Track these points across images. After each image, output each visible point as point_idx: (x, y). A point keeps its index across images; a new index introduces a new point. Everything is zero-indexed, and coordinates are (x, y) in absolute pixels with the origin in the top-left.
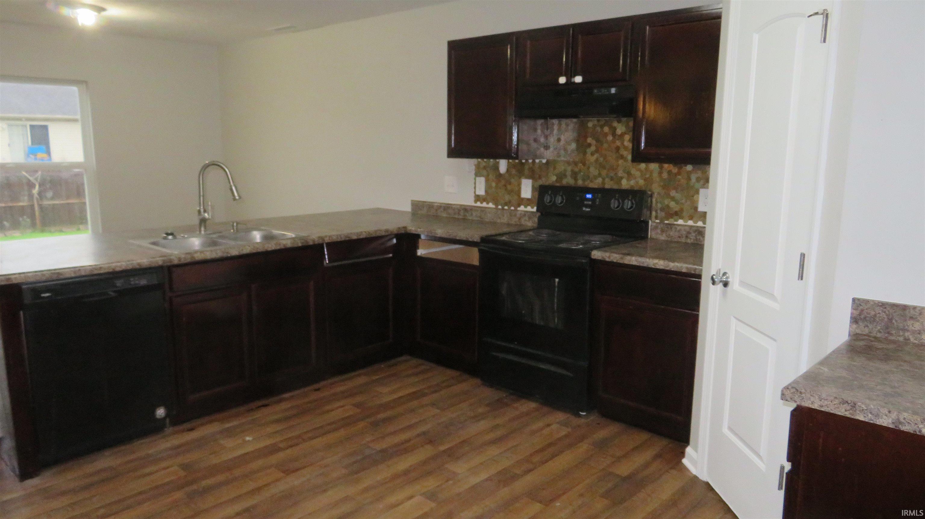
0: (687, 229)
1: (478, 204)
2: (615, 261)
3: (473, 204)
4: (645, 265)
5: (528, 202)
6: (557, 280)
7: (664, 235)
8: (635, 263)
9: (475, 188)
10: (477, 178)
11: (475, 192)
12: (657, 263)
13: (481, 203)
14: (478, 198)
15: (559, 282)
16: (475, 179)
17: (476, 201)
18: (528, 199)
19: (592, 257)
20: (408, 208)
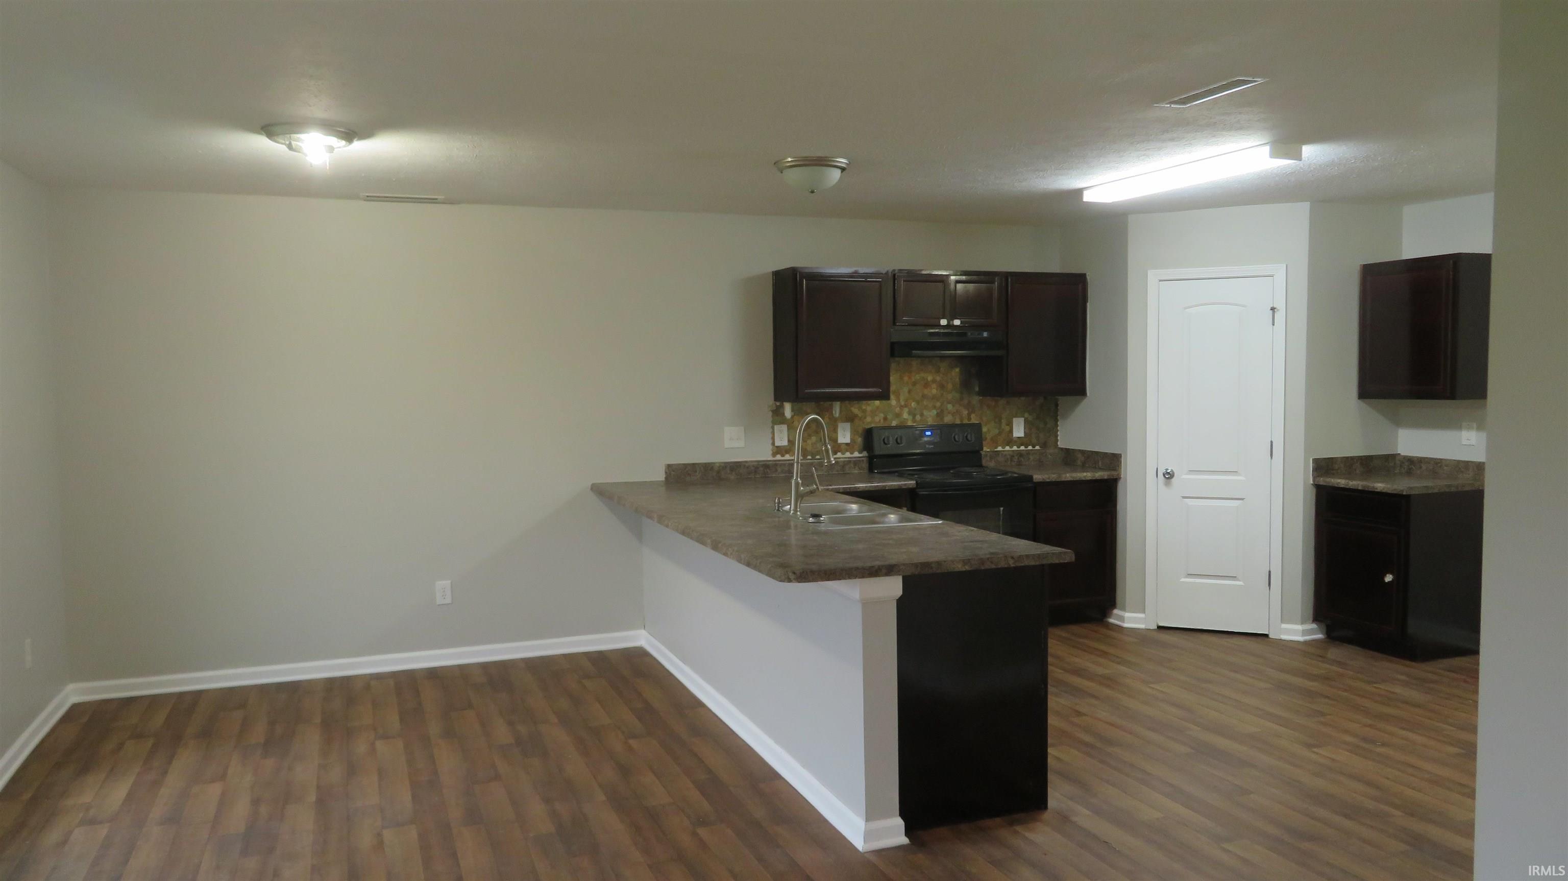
0: (1010, 453)
1: (779, 457)
2: (1054, 480)
3: (771, 458)
4: (1078, 479)
5: (849, 447)
6: (1002, 509)
7: (993, 461)
8: (1070, 479)
9: (773, 439)
10: (776, 427)
11: (773, 444)
12: (1086, 476)
13: (783, 456)
14: (778, 450)
15: (1003, 510)
16: (773, 428)
17: (774, 454)
18: (847, 444)
19: (1034, 481)
20: (661, 477)
